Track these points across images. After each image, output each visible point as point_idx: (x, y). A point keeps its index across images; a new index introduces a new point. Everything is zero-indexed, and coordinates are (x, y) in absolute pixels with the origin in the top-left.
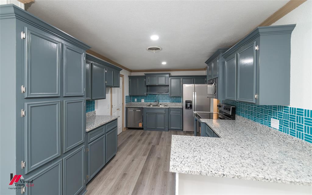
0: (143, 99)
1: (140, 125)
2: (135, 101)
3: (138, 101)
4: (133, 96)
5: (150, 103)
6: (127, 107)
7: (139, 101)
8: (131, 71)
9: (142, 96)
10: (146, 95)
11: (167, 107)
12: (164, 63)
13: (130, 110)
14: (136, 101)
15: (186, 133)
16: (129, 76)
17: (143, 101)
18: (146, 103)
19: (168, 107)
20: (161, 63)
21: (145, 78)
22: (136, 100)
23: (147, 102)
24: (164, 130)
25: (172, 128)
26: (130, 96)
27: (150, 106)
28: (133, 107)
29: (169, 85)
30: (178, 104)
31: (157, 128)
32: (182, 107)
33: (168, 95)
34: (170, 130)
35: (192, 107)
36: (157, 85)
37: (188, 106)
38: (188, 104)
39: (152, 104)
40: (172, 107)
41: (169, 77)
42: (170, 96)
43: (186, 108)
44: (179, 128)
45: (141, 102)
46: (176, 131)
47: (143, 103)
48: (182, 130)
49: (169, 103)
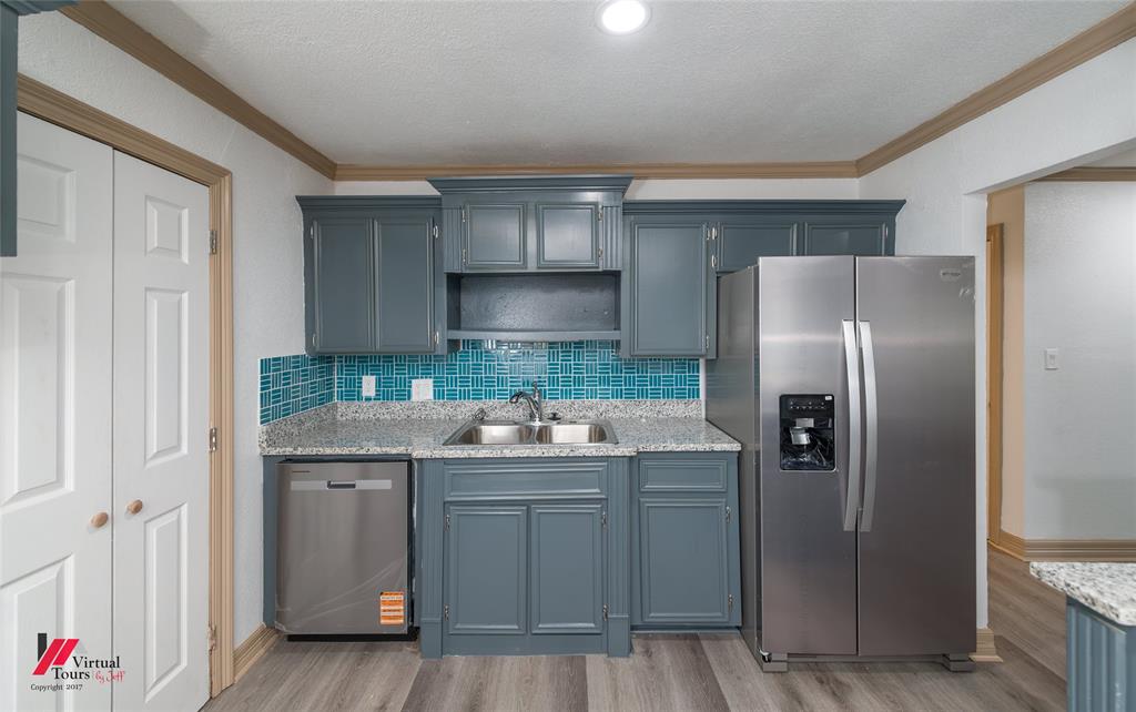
0: (426, 375)
1: (392, 612)
2: (365, 394)
3: (383, 394)
4: (350, 357)
5: (479, 405)
6: (274, 452)
7: (393, 391)
8: (324, 165)
9: (414, 358)
10: (442, 349)
11: (619, 452)
13: (304, 485)
14: (372, 394)
15: (782, 666)
16: (300, 199)
17: (423, 389)
18: (443, 410)
19: (625, 450)
21: (437, 221)
22: (369, 384)
23: (452, 396)
25: (655, 616)
27: (476, 431)
28: (328, 451)
29: (619, 272)
30: (676, 408)
31: (534, 632)
32: (736, 447)
33: (617, 345)
34: (642, 630)
35: (832, 450)
36: (532, 267)
37: (799, 440)
38: (798, 421)
39: (492, 416)
40: (661, 449)
41: (620, 210)
42: (624, 353)
43: (783, 448)
44: (716, 616)
45: (409, 398)
46: (686, 637)
47: (424, 404)
48: (738, 628)
49: (617, 402)
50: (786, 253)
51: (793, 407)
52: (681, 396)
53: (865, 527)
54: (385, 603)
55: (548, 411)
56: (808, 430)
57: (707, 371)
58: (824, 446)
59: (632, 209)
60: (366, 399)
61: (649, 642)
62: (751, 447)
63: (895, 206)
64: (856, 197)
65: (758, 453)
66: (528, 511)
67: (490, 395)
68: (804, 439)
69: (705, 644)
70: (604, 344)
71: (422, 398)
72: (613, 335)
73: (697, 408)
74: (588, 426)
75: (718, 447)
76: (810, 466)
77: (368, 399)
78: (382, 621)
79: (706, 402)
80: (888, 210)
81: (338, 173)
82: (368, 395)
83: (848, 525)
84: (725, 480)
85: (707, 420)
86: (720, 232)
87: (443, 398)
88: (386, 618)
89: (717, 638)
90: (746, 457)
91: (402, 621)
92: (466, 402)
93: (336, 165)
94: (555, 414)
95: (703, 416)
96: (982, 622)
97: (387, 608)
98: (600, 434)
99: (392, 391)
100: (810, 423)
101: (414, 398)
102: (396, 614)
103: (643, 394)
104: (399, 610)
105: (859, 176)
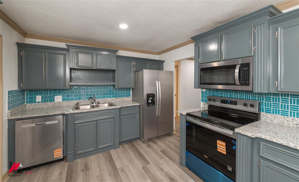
0: (60, 95)
1: (58, 154)
2: (37, 101)
3: (44, 100)
4: (31, 91)
5: (77, 101)
6: (12, 118)
8: (24, 34)
9: (55, 90)
10: (68, 87)
11: (117, 107)
12: (123, 26)
13: (27, 126)
14: (40, 100)
15: (147, 141)
16: (17, 43)
17: (58, 99)
18: (65, 104)
19: (119, 107)
20: (118, 26)
22: (38, 98)
23: (68, 100)
24: (113, 147)
25: (124, 139)
26: (22, 91)
27: (78, 107)
28: (35, 116)
29: (115, 70)
30: (126, 99)
31: (98, 148)
32: (139, 104)
33: (114, 86)
34: (121, 143)
35: (155, 103)
36: (95, 68)
37: (149, 101)
38: (150, 98)
39: (81, 104)
40: (125, 106)
41: (116, 57)
42: (116, 87)
43: (147, 104)
44: (136, 136)
45: (54, 101)
46: (129, 142)
47: (59, 102)
48: (139, 138)
49: (113, 98)
50: (147, 69)
51: (149, 96)
52: (127, 96)
53: (159, 115)
54: (56, 152)
55: (97, 102)
56: (151, 100)
57: (132, 91)
58: (153, 103)
59: (118, 57)
60: (37, 103)
61: (123, 145)
62: (142, 104)
63: (164, 61)
64: (157, 59)
65: (143, 105)
66: (97, 122)
67: (80, 99)
68: (150, 101)
69: (133, 142)
70: (110, 85)
71: (58, 101)
72: (114, 84)
73: (130, 98)
74: (107, 104)
75: (136, 105)
76: (151, 106)
77: (38, 102)
78: (55, 157)
79: (132, 97)
80: (162, 62)
81: (27, 36)
82: (39, 101)
83: (157, 115)
84: (137, 110)
85: (132, 101)
86: (135, 63)
87: (65, 100)
88: (55, 156)
89: (135, 141)
90: (141, 106)
91: (61, 155)
92: (73, 101)
93: (27, 33)
94: (98, 102)
95: (131, 100)
96: (174, 128)
97: (56, 153)
98: (111, 105)
99: (48, 100)
100: (151, 98)
101: (56, 101)
102: (60, 154)
103: (119, 96)
104: (60, 153)
105: (158, 55)
